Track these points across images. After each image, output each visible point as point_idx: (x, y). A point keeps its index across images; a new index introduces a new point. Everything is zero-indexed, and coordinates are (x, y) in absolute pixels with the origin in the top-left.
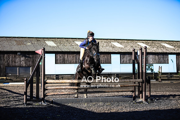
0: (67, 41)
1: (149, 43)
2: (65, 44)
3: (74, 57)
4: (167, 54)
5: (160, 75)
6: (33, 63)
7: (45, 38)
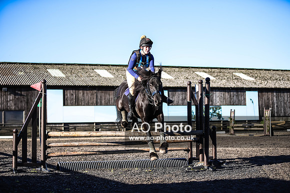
0: (83, 69)
1: (214, 72)
2: (80, 75)
3: (94, 94)
4: (243, 90)
5: (232, 124)
6: (27, 105)
7: (47, 64)
